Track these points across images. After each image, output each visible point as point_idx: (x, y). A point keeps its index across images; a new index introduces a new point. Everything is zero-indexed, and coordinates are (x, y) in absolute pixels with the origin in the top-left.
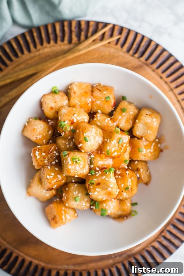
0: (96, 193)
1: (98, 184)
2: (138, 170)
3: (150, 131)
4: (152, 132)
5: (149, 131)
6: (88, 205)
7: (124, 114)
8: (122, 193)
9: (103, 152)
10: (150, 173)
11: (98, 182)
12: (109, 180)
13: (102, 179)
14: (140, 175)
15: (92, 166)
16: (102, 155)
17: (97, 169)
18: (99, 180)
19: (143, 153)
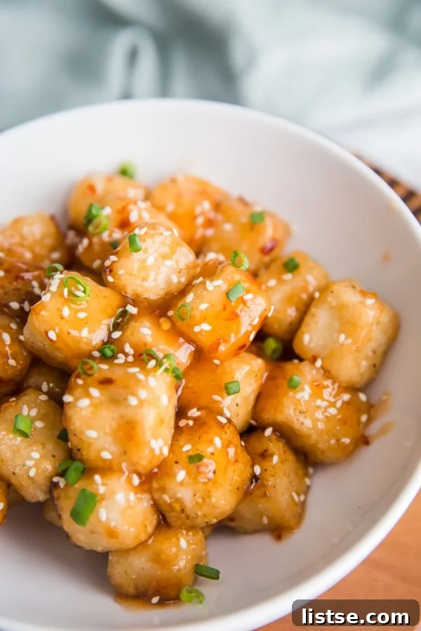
0: (84, 403)
1: (107, 382)
2: (265, 455)
3: (346, 338)
4: (350, 341)
5: (342, 337)
6: (48, 466)
7: (288, 276)
8: (176, 465)
9: (170, 313)
10: (303, 504)
11: (108, 375)
12: (147, 380)
13: (127, 373)
14: (264, 470)
15: (116, 335)
16: (162, 320)
17: (128, 349)
18: (116, 374)
19: (299, 395)
